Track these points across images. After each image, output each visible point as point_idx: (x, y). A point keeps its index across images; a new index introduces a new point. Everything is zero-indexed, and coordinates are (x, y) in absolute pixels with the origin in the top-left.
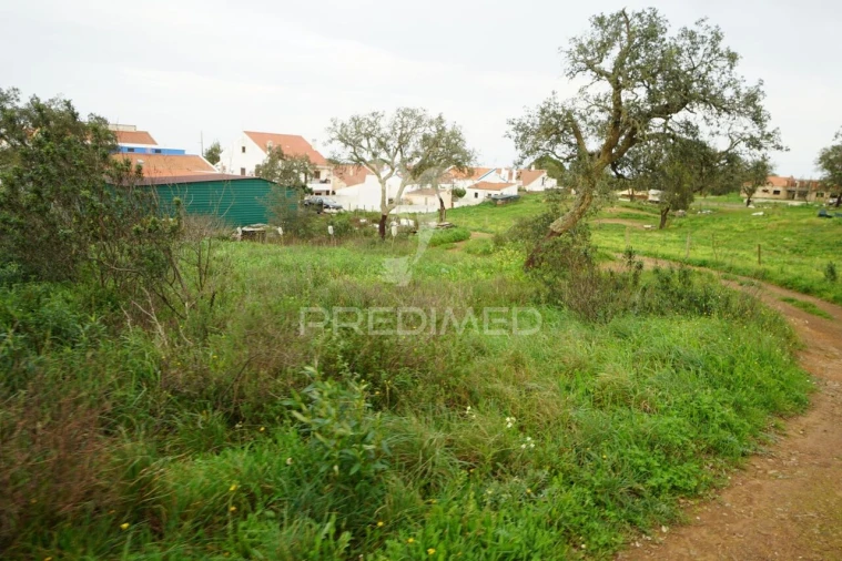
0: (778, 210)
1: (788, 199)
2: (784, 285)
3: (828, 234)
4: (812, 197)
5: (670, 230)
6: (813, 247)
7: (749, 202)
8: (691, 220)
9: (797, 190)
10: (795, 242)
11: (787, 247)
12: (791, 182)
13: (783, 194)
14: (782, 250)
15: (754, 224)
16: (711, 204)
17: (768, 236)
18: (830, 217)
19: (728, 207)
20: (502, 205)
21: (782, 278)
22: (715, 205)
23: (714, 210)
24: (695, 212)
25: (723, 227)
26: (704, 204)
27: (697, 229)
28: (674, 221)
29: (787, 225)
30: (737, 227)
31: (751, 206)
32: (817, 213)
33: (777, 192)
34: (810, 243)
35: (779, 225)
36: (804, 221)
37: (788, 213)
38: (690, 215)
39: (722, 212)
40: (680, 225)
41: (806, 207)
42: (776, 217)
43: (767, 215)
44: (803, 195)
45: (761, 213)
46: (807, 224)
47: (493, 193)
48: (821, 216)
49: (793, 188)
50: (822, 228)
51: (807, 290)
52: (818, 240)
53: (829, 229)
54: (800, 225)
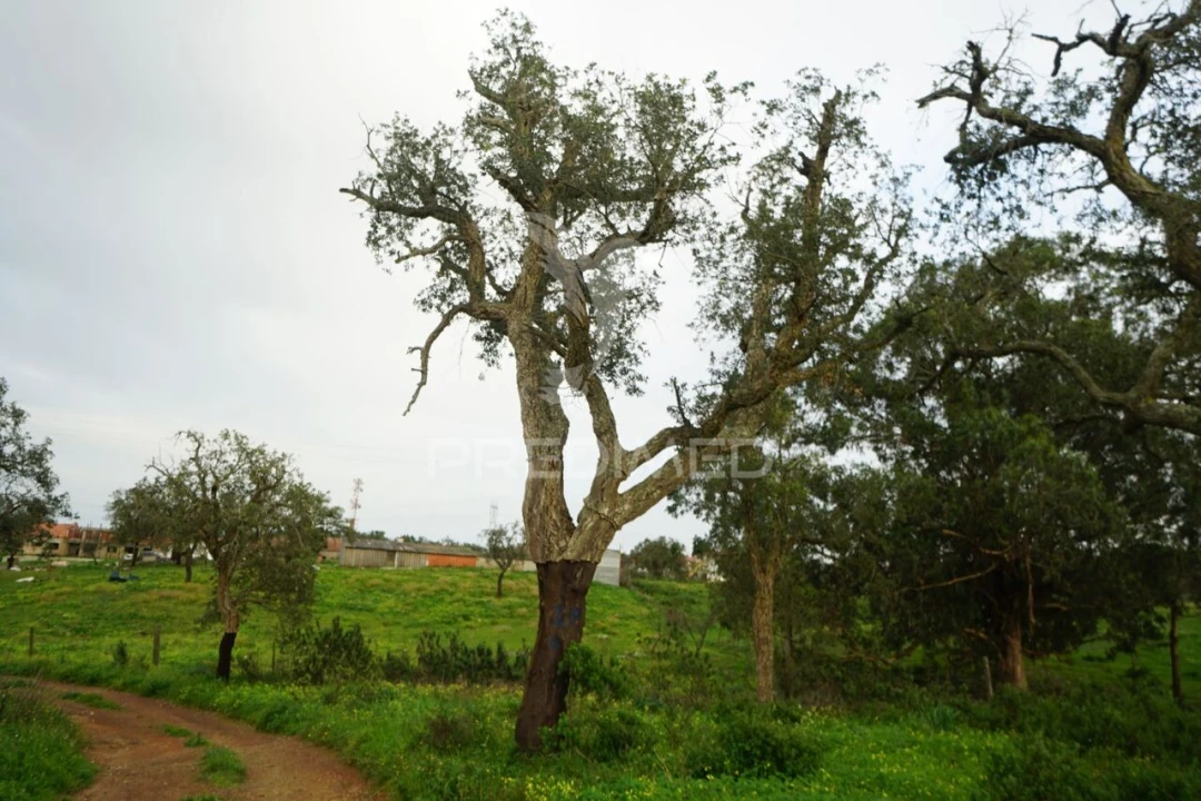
1: (69, 555)
2: (66, 678)
3: (120, 603)
4: (102, 553)
6: (101, 623)
7: (11, 562)
9: (83, 542)
10: (79, 618)
11: (67, 626)
12: (75, 532)
13: (63, 548)
14: (61, 631)
15: (21, 596)
17: (41, 612)
18: (124, 580)
21: (63, 669)
29: (68, 595)
31: (15, 568)
32: (108, 575)
33: (53, 546)
34: (99, 616)
35: (57, 595)
36: (91, 588)
37: (69, 577)
41: (96, 567)
42: (52, 583)
43: (39, 581)
44: (90, 550)
45: (31, 579)
46: (95, 592)
48: (114, 579)
49: (78, 540)
50: (113, 597)
51: (93, 681)
52: (108, 613)
53: (122, 596)
54: (85, 593)
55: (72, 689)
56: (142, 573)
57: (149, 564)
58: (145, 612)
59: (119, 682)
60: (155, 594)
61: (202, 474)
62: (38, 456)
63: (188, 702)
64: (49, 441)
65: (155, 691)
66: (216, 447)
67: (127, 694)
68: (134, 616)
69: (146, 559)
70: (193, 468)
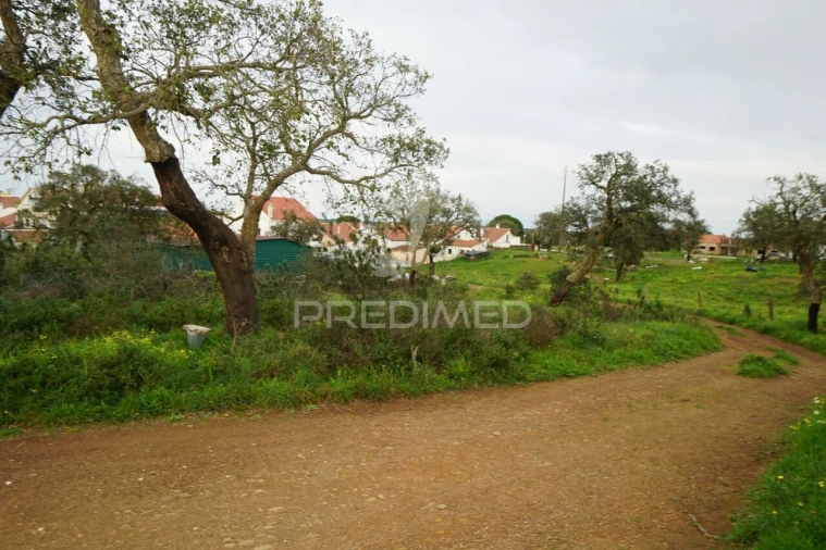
0: (714, 265)
1: (722, 254)
2: (717, 319)
3: (753, 285)
4: (742, 254)
5: (625, 282)
6: (741, 296)
7: (689, 258)
8: (641, 273)
9: (729, 246)
10: (728, 292)
11: (721, 296)
12: (724, 240)
13: (717, 250)
14: (718, 298)
15: (695, 277)
16: (656, 259)
17: (706, 286)
18: (754, 271)
19: (672, 262)
20: (475, 260)
21: (715, 314)
22: (659, 260)
23: (660, 265)
24: (645, 267)
25: (669, 279)
26: (650, 259)
27: (648, 281)
28: (628, 274)
29: (722, 277)
30: (681, 279)
31: (691, 261)
32: (745, 267)
33: (712, 249)
34: (740, 292)
35: (715, 277)
36: (735, 274)
37: (722, 268)
38: (640, 269)
39: (666, 267)
40: (633, 278)
41: (738, 262)
42: (712, 271)
43: (705, 269)
44: (734, 251)
45: (700, 268)
46: (737, 277)
47: (465, 249)
48: (748, 270)
49: (726, 245)
50: (748, 281)
51: (732, 322)
52: (746, 290)
53: (754, 281)
54: (732, 277)
55: (720, 324)
56: (768, 267)
57: (773, 261)
58: (769, 291)
59: (745, 325)
60: (776, 280)
61: (787, 203)
62: (687, 201)
63: (785, 339)
64: (692, 193)
65: (766, 331)
66: (794, 185)
67: (750, 331)
68: (762, 293)
69: (772, 258)
70: (779, 200)
